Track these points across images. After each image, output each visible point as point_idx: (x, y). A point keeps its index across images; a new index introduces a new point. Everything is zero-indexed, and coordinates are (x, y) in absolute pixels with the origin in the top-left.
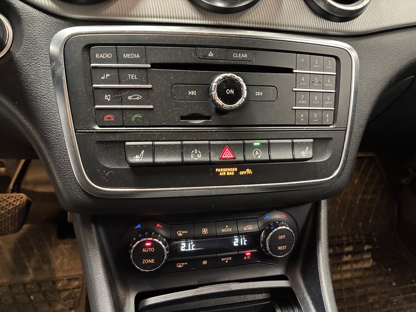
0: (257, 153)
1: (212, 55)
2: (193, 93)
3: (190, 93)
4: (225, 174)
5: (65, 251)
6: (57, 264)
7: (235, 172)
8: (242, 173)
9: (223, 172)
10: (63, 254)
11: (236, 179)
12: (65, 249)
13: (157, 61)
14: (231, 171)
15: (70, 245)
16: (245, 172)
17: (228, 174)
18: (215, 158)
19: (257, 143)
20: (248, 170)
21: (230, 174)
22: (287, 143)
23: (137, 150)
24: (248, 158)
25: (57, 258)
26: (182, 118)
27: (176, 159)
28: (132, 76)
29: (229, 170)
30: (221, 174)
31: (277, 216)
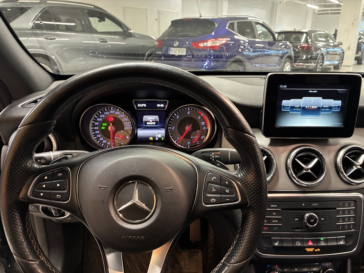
0: (322, 243)
1: (304, 205)
2: (297, 219)
3: (295, 219)
4: (309, 251)
5: (185, 256)
6: (182, 264)
7: (313, 250)
8: (316, 250)
9: (308, 250)
10: (185, 258)
11: (314, 253)
12: (186, 255)
13: (283, 208)
14: (311, 250)
15: (188, 253)
16: (317, 250)
17: (310, 251)
18: (305, 245)
19: (322, 239)
20: (318, 249)
21: (311, 251)
22: (334, 238)
23: (276, 241)
24: (319, 245)
25: (182, 261)
26: (293, 229)
27: (290, 245)
28: (274, 213)
29: (311, 249)
30: (307, 251)
31: (327, 264)
